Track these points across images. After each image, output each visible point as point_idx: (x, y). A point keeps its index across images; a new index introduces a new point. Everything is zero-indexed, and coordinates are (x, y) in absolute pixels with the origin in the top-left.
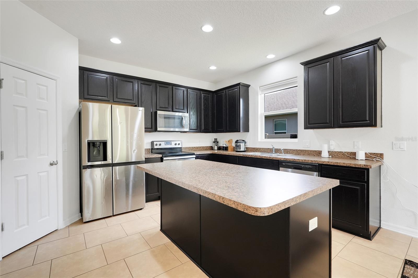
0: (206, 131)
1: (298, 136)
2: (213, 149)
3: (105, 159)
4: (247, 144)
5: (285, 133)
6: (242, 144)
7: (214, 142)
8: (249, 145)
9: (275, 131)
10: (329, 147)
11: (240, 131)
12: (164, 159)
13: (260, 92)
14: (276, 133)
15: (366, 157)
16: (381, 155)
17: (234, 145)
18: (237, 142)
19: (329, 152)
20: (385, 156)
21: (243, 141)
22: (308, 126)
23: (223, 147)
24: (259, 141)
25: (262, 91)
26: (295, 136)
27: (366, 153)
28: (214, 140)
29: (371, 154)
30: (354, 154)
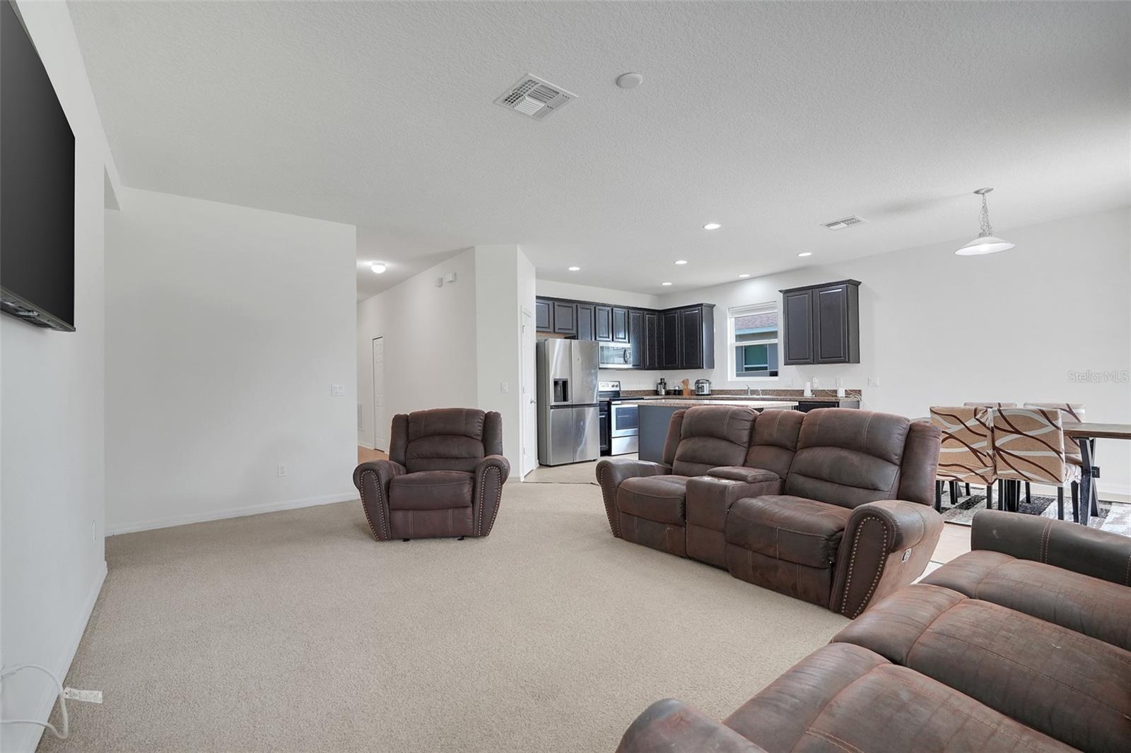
0: (651, 368)
1: (779, 374)
2: (658, 394)
3: (565, 399)
4: (711, 386)
5: (766, 368)
6: (705, 385)
7: (661, 384)
8: (715, 387)
9: (745, 364)
10: (812, 386)
11: (703, 368)
12: (613, 403)
13: (729, 315)
14: (747, 369)
15: (846, 394)
16: (859, 392)
17: (693, 387)
18: (698, 382)
19: (812, 391)
20: (862, 393)
21: (707, 381)
22: (789, 362)
23: (675, 391)
24: (729, 380)
25: (732, 314)
26: (775, 374)
27: (846, 391)
28: (659, 381)
29: (850, 391)
30: (836, 391)
